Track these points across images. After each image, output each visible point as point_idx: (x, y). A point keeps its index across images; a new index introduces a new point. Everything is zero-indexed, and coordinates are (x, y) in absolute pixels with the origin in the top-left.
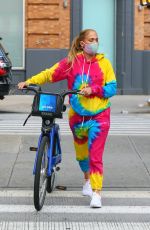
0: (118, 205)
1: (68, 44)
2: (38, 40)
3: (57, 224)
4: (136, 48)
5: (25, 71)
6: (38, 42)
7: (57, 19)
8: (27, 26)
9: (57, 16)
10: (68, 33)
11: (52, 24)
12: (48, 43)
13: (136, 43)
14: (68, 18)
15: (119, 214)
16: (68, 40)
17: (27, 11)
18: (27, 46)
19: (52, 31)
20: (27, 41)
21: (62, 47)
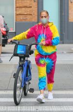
0: (61, 97)
1: (36, 19)
2: (21, 17)
3: (31, 107)
4: (70, 21)
5: (15, 33)
6: (22, 18)
7: (31, 7)
8: (16, 10)
9: (31, 6)
10: (36, 14)
11: (28, 9)
12: (27, 19)
13: (70, 18)
14: (36, 6)
15: (62, 102)
16: (36, 17)
17: (16, 3)
18: (16, 20)
19: (28, 13)
20: (16, 18)
21: (33, 20)
